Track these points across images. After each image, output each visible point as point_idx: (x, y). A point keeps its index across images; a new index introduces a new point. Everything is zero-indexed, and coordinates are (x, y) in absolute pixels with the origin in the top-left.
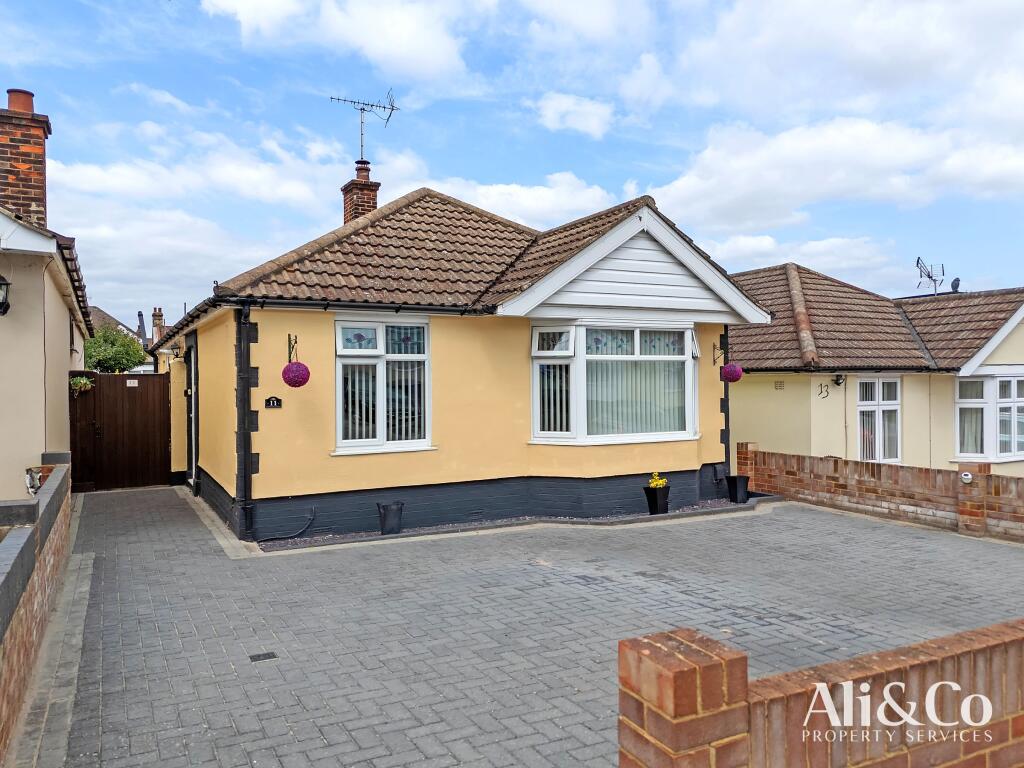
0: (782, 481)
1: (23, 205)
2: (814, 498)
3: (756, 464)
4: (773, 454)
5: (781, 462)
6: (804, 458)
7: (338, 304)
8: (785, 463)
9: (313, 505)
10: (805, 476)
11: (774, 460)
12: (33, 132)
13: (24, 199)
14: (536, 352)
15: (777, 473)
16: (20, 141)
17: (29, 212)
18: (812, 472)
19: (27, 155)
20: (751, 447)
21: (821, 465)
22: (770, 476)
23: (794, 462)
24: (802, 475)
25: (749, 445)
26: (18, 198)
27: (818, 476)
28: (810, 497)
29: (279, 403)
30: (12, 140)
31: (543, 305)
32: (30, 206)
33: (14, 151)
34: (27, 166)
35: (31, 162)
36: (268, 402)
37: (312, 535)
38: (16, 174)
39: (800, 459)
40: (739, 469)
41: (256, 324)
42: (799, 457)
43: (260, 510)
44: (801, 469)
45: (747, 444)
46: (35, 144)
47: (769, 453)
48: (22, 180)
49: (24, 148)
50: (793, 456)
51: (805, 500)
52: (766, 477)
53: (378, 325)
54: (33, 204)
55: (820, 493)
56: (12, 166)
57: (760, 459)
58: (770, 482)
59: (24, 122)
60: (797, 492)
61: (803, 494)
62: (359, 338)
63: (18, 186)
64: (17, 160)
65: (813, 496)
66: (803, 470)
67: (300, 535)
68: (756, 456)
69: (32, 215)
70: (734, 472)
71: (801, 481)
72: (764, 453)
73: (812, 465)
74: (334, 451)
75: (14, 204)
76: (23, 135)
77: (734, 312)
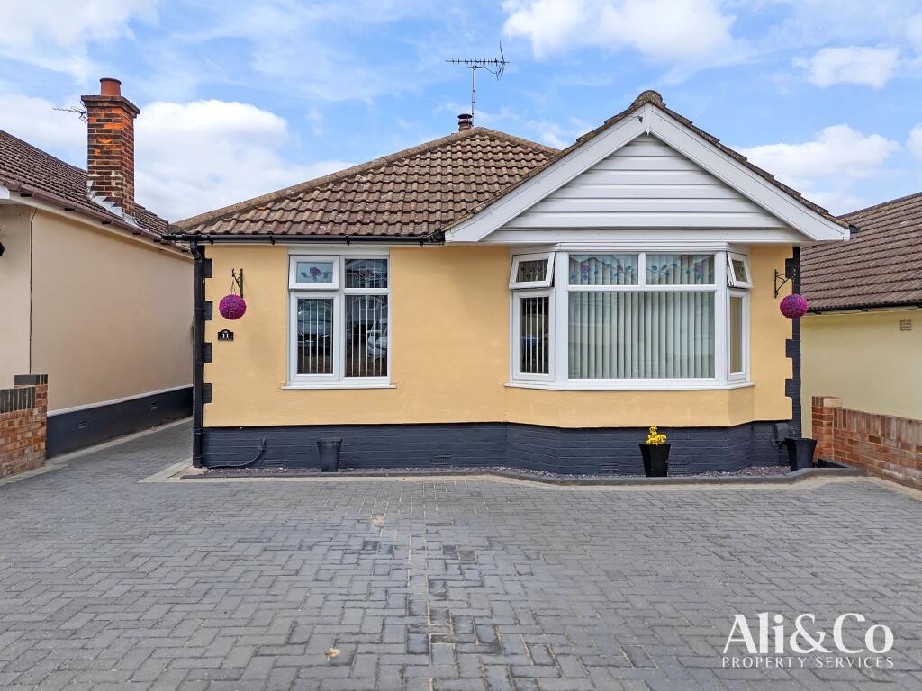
0: (864, 449)
1: (106, 173)
2: (901, 475)
3: (836, 426)
4: (854, 413)
5: (864, 424)
6: (889, 419)
7: (285, 238)
8: (868, 426)
9: (264, 437)
10: (891, 444)
11: (855, 421)
12: (114, 112)
13: (106, 168)
14: (514, 284)
15: (857, 438)
16: (104, 121)
17: (110, 178)
18: (899, 439)
19: (109, 131)
20: (827, 403)
21: (910, 431)
22: (851, 442)
23: (878, 423)
24: (887, 442)
25: (825, 401)
26: (102, 168)
27: (906, 446)
28: (896, 474)
29: (231, 336)
30: (98, 120)
31: (505, 228)
32: (110, 173)
33: (99, 129)
34: (109, 140)
35: (111, 137)
36: (220, 335)
37: (262, 466)
38: (101, 148)
39: (885, 420)
40: (814, 430)
41: (211, 260)
42: (883, 417)
43: (212, 438)
44: (887, 435)
45: (822, 399)
46: (116, 121)
47: (850, 411)
48: (105, 152)
49: (107, 126)
50: (878, 416)
51: (890, 477)
52: (847, 442)
53: (336, 259)
54: (113, 172)
55: (909, 469)
56: (98, 142)
57: (840, 419)
58: (851, 449)
59: (106, 105)
60: (882, 465)
61: (889, 468)
62: (315, 272)
63: (101, 158)
64: (101, 137)
65: (899, 472)
66: (889, 435)
67: (250, 465)
68: (836, 414)
69: (112, 181)
70: (807, 433)
71: (885, 450)
72: (845, 411)
73: (899, 430)
74: (285, 385)
75: (99, 173)
76: (106, 115)
77: (789, 229)
